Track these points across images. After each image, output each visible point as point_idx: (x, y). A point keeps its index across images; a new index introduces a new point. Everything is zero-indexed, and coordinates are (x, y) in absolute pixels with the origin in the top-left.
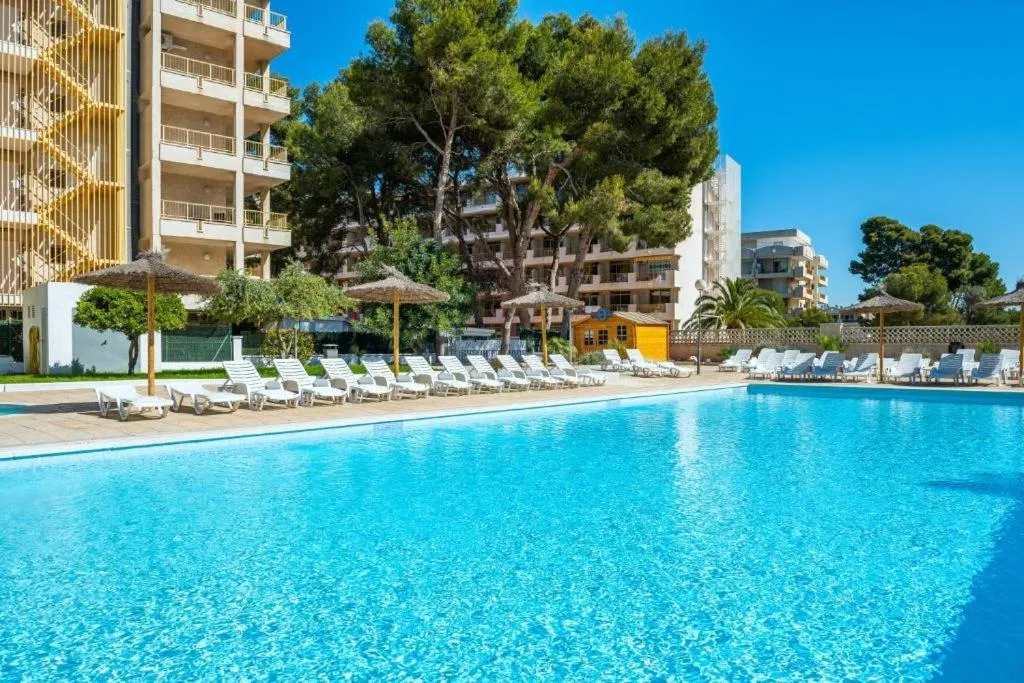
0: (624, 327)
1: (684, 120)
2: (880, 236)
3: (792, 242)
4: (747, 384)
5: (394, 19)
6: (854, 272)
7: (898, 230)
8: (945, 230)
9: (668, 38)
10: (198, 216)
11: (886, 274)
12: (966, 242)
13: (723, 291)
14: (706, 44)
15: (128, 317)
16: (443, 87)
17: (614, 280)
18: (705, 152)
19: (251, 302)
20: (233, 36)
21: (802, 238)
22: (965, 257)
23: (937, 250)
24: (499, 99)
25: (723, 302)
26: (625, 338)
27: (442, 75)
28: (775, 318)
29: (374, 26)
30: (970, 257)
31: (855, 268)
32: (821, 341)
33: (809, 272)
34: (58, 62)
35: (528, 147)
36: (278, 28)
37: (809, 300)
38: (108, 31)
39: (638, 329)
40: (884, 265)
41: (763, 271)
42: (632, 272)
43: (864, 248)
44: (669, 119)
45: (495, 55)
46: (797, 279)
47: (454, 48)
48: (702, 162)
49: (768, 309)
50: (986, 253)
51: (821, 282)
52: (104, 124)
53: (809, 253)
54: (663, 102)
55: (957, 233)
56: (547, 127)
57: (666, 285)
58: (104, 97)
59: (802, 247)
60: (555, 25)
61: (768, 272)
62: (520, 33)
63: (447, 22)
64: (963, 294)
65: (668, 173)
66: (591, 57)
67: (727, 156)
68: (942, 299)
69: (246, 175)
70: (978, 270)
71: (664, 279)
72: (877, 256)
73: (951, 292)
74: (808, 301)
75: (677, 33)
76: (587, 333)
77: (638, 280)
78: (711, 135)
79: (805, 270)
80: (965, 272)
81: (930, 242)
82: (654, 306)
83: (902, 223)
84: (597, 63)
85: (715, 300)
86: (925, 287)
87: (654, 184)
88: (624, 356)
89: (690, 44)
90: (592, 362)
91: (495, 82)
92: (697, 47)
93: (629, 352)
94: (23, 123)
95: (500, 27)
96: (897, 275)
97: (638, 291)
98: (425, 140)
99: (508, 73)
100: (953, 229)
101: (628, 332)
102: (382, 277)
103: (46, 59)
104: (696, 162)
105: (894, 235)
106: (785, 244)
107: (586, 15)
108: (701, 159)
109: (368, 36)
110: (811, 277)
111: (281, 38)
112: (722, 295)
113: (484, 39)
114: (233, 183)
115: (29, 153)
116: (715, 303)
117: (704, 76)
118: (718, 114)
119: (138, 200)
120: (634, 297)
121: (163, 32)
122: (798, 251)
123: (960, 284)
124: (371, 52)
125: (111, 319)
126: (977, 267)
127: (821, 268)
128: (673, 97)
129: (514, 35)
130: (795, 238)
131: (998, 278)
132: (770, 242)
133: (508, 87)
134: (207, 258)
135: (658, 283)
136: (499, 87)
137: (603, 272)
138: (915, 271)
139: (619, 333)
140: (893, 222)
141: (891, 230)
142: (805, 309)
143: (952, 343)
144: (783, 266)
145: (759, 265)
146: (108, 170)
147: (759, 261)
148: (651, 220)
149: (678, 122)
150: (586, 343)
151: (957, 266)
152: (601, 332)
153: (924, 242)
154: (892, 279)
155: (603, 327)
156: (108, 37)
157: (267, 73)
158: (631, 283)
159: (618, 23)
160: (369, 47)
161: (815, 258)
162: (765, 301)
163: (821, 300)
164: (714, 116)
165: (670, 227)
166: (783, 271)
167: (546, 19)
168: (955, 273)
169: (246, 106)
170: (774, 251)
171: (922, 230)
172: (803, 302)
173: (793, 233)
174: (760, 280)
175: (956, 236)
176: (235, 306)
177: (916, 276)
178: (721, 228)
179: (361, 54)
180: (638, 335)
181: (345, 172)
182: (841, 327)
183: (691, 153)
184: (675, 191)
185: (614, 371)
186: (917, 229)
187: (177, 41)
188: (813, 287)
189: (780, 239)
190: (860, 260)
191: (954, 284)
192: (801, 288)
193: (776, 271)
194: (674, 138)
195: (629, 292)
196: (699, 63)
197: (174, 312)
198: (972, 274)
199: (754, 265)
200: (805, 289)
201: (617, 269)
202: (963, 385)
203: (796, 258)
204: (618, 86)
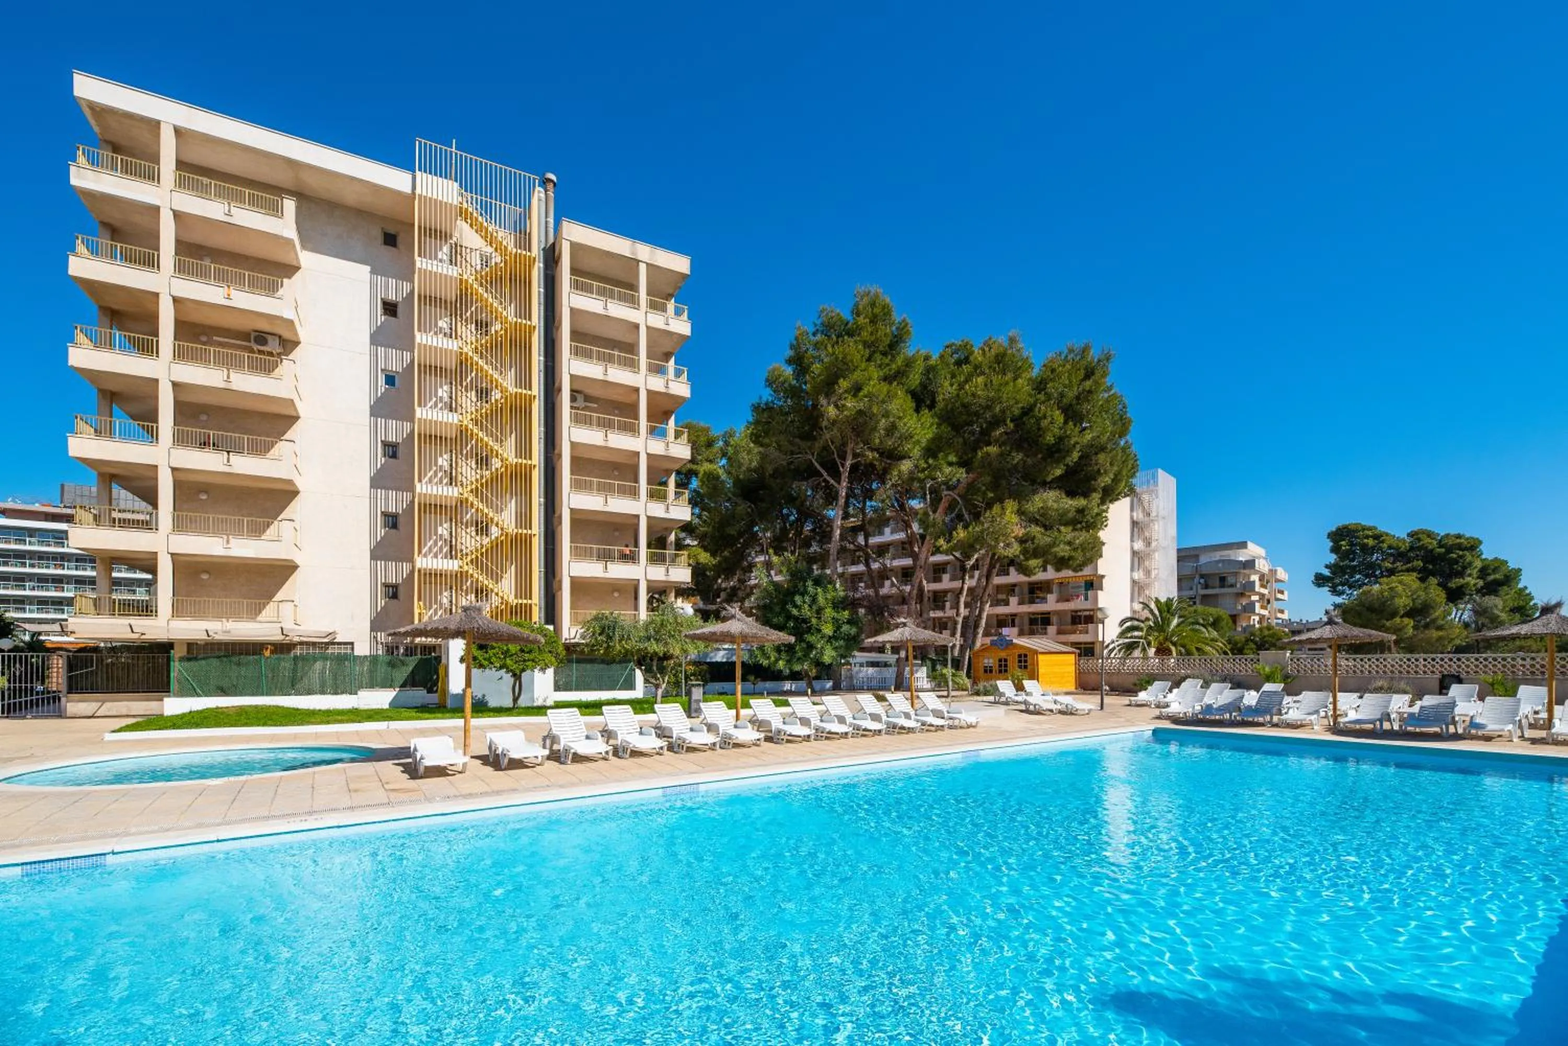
0: (1026, 656)
1: (1088, 436)
2: (1352, 544)
3: (1242, 556)
4: (1153, 727)
5: (789, 362)
6: (1319, 585)
7: (1377, 537)
8: (1442, 534)
9: (1071, 351)
10: (605, 557)
11: (1360, 587)
12: (1473, 546)
13: (1151, 611)
14: (1112, 352)
15: (505, 658)
16: (834, 423)
17: (1032, 602)
18: (1115, 468)
19: (620, 641)
20: (637, 390)
21: (1254, 550)
22: (1470, 564)
23: (1430, 557)
24: (891, 430)
25: (1151, 623)
26: (1026, 667)
27: (832, 411)
28: (1212, 640)
29: (774, 370)
30: (1478, 564)
31: (1320, 580)
32: (1262, 672)
33: (1262, 586)
34: (477, 425)
35: (921, 475)
36: (680, 380)
37: (1264, 616)
38: (521, 394)
39: (1041, 657)
40: (1358, 577)
41: (1206, 586)
42: (1052, 593)
43: (1332, 558)
44: (1069, 437)
45: (885, 387)
46: (1247, 594)
47: (844, 384)
48: (1113, 480)
49: (1204, 630)
50: (1502, 557)
51: (1279, 596)
52: (520, 476)
53: (1263, 566)
54: (1061, 419)
55: (1459, 536)
56: (941, 455)
57: (1088, 605)
58: (519, 454)
59: (1253, 561)
60: (956, 352)
61: (1213, 588)
62: (914, 362)
63: (837, 358)
64: (1469, 606)
65: (1071, 494)
66: (980, 380)
67: (1160, 471)
68: (1438, 613)
69: (649, 518)
70: (1492, 577)
71: (1086, 599)
72: (1349, 567)
73: (1451, 604)
74: (1262, 617)
75: (1078, 344)
76: (986, 661)
77: (1058, 601)
78: (1124, 450)
79: (1257, 584)
80: (1472, 580)
81: (1420, 548)
82: (1075, 627)
83: (1382, 528)
84: (986, 385)
85: (1143, 622)
86: (1413, 600)
87: (1055, 506)
88: (1020, 688)
89: (1094, 354)
90: (986, 693)
91: (886, 415)
92: (1103, 357)
93: (1027, 684)
94: (452, 481)
95: (893, 358)
96: (1376, 587)
97: (1058, 613)
98: (822, 476)
99: (900, 403)
100: (1453, 532)
101: (1029, 661)
102: (725, 619)
103: (465, 422)
104: (1105, 480)
105: (1371, 542)
106: (1233, 558)
107: (990, 339)
108: (1112, 476)
109: (767, 380)
110: (1263, 591)
111: (681, 389)
112: (1151, 617)
113: (875, 373)
114: (638, 525)
115: (456, 506)
116: (1142, 625)
117: (1109, 389)
118: (1131, 428)
119: (553, 543)
120: (1054, 619)
121: (572, 391)
122: (1250, 564)
123: (1464, 594)
124: (771, 395)
125: (489, 660)
126: (1489, 574)
127: (1278, 581)
128: (1072, 413)
129: (907, 365)
130: (1244, 550)
131: (1520, 586)
132: (1217, 556)
133: (900, 418)
134: (616, 594)
135: (1078, 604)
136: (892, 419)
137: (1022, 593)
138: (1400, 582)
139: (1020, 661)
140: (1370, 529)
141: (1367, 537)
142: (1257, 626)
143: (1444, 676)
144: (1231, 580)
145: (1202, 581)
146: (524, 519)
147: (1202, 576)
148: (1054, 544)
149: (1079, 440)
150: (986, 671)
151: (1461, 574)
152: (1000, 660)
153: (1412, 548)
154: (1369, 592)
155: (1003, 655)
156: (521, 399)
157: (672, 422)
158: (1051, 604)
159: (1012, 340)
160: (769, 391)
161: (1271, 571)
162: (1201, 621)
163: (1279, 615)
164: (1127, 429)
165: (1075, 549)
166: (1232, 586)
167: (947, 347)
168: (1454, 583)
169: (648, 454)
170: (1220, 565)
171: (1410, 535)
172: (1257, 618)
173: (1243, 545)
174: (1205, 597)
175: (1458, 541)
176: (605, 645)
177: (1400, 588)
178: (1154, 544)
179: (761, 398)
180: (1040, 663)
181: (749, 510)
182: (1288, 655)
183: (1099, 470)
184: (1081, 511)
185: (1006, 703)
186: (1403, 535)
187: (588, 398)
188: (1269, 602)
189: (1226, 553)
190: (1327, 572)
191: (1454, 596)
192: (1252, 604)
193: (1222, 586)
194: (1076, 455)
195: (1049, 613)
196: (1104, 375)
197: (550, 652)
198: (1481, 583)
199: (1196, 580)
200: (1257, 605)
201: (1036, 591)
202: (1456, 737)
203: (1247, 571)
204: (1009, 408)
